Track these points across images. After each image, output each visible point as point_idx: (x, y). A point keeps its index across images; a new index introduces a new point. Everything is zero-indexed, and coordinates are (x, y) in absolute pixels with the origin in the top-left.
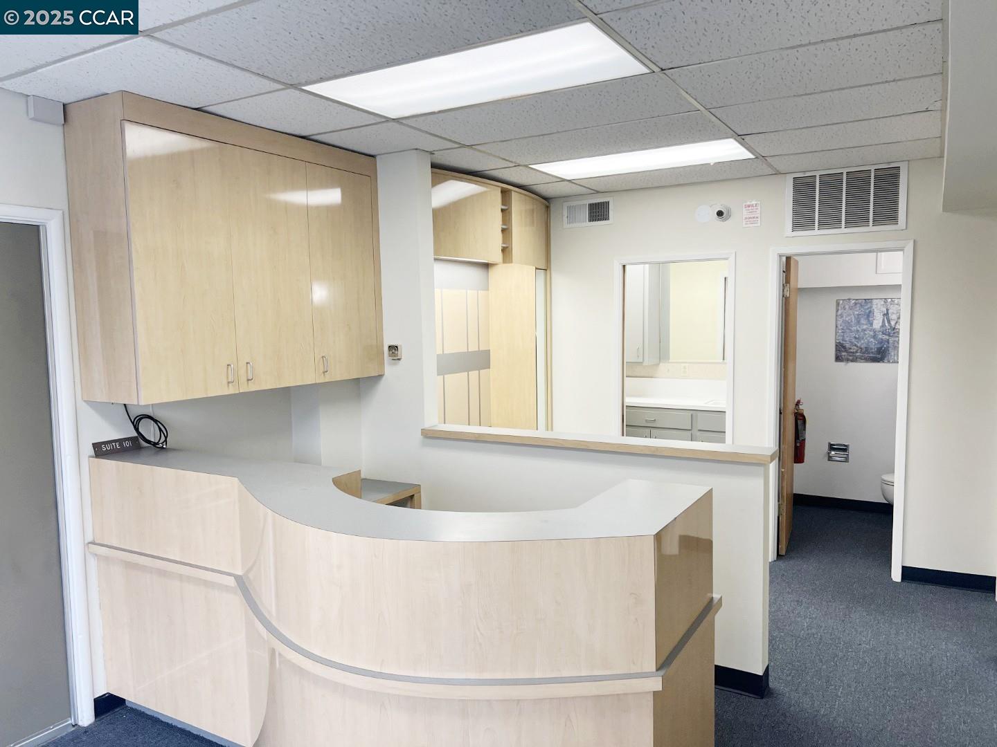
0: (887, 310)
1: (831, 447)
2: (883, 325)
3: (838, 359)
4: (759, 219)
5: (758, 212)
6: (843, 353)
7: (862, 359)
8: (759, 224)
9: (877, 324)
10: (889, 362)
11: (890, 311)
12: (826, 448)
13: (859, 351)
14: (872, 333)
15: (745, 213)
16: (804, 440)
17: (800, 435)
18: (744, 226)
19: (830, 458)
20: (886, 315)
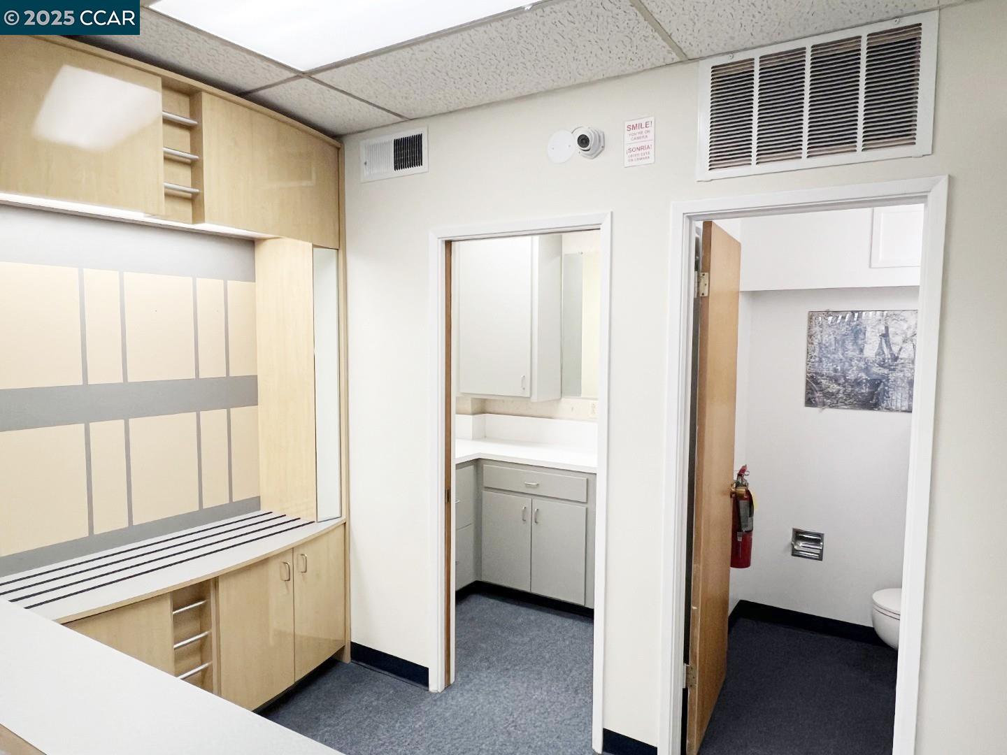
0: (887, 328)
1: (798, 535)
2: (880, 352)
3: (809, 402)
4: (652, 151)
5: (651, 135)
6: (816, 393)
7: (846, 405)
8: (651, 160)
9: (870, 351)
10: (889, 409)
11: (891, 330)
12: (790, 537)
13: (841, 392)
14: (862, 364)
15: (629, 140)
16: (750, 532)
17: (743, 524)
18: (627, 164)
19: (795, 553)
20: (885, 335)
